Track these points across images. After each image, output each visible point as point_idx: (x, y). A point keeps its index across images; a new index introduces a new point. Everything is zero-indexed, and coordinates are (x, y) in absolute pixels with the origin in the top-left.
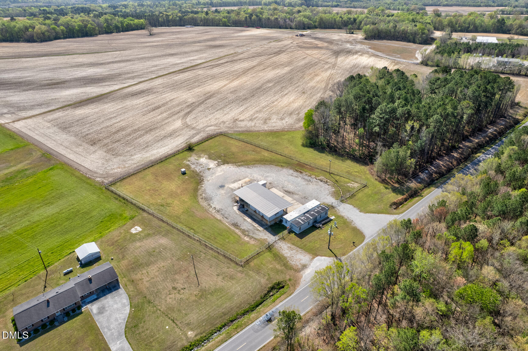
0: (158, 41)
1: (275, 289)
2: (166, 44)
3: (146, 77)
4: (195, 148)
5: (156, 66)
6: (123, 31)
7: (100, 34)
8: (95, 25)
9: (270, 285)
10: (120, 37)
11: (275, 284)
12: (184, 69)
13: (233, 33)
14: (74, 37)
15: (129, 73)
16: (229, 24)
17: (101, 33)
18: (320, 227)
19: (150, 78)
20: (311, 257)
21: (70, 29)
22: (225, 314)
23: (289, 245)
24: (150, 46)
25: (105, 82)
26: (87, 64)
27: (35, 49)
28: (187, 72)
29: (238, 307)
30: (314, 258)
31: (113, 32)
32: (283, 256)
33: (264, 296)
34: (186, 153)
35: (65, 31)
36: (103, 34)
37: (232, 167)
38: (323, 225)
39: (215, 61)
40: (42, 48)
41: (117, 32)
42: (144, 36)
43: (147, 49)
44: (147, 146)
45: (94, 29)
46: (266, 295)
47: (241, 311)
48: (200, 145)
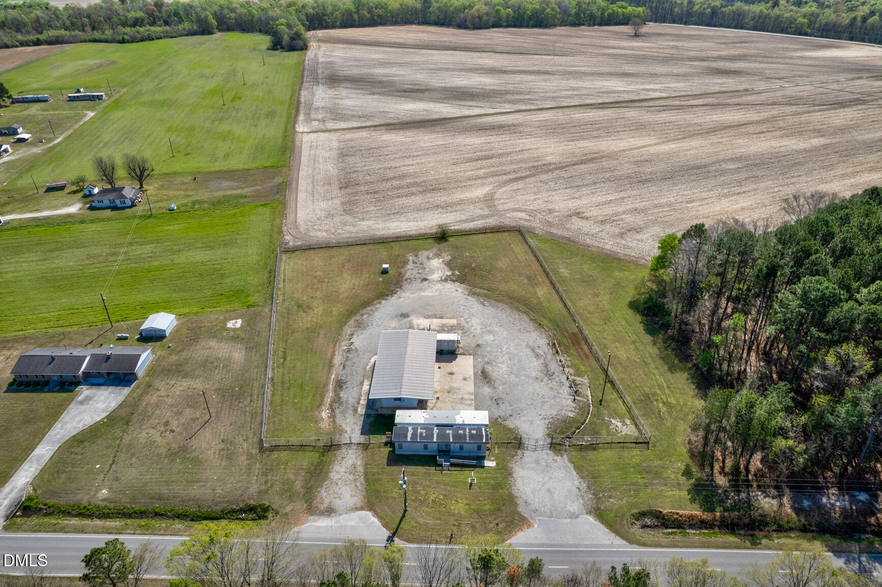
0: (633, 48)
1: (255, 513)
2: (639, 55)
3: (537, 104)
4: (450, 239)
5: (574, 89)
6: (600, 24)
7: (561, 25)
8: (558, 10)
9: (252, 502)
10: (585, 33)
11: (260, 505)
12: (611, 103)
13: (796, 50)
14: (521, 26)
15: (521, 93)
16: (809, 31)
17: (563, 23)
18: (441, 465)
19: (540, 107)
20: (359, 505)
21: (519, 13)
22: (160, 498)
23: (359, 463)
24: (609, 55)
25: (472, 100)
26: (485, 69)
27: (452, 39)
28: (609, 110)
29: (183, 501)
30: (362, 509)
31: (583, 25)
32: (328, 472)
33: (229, 512)
34: (431, 241)
35: (511, 17)
36: (565, 25)
37: (460, 291)
38: (452, 465)
39: (686, 98)
40: (462, 38)
41: (589, 25)
42: (621, 36)
43: (600, 59)
44: (398, 213)
45: (554, 16)
46: (233, 512)
47: (179, 509)
48: (466, 237)
